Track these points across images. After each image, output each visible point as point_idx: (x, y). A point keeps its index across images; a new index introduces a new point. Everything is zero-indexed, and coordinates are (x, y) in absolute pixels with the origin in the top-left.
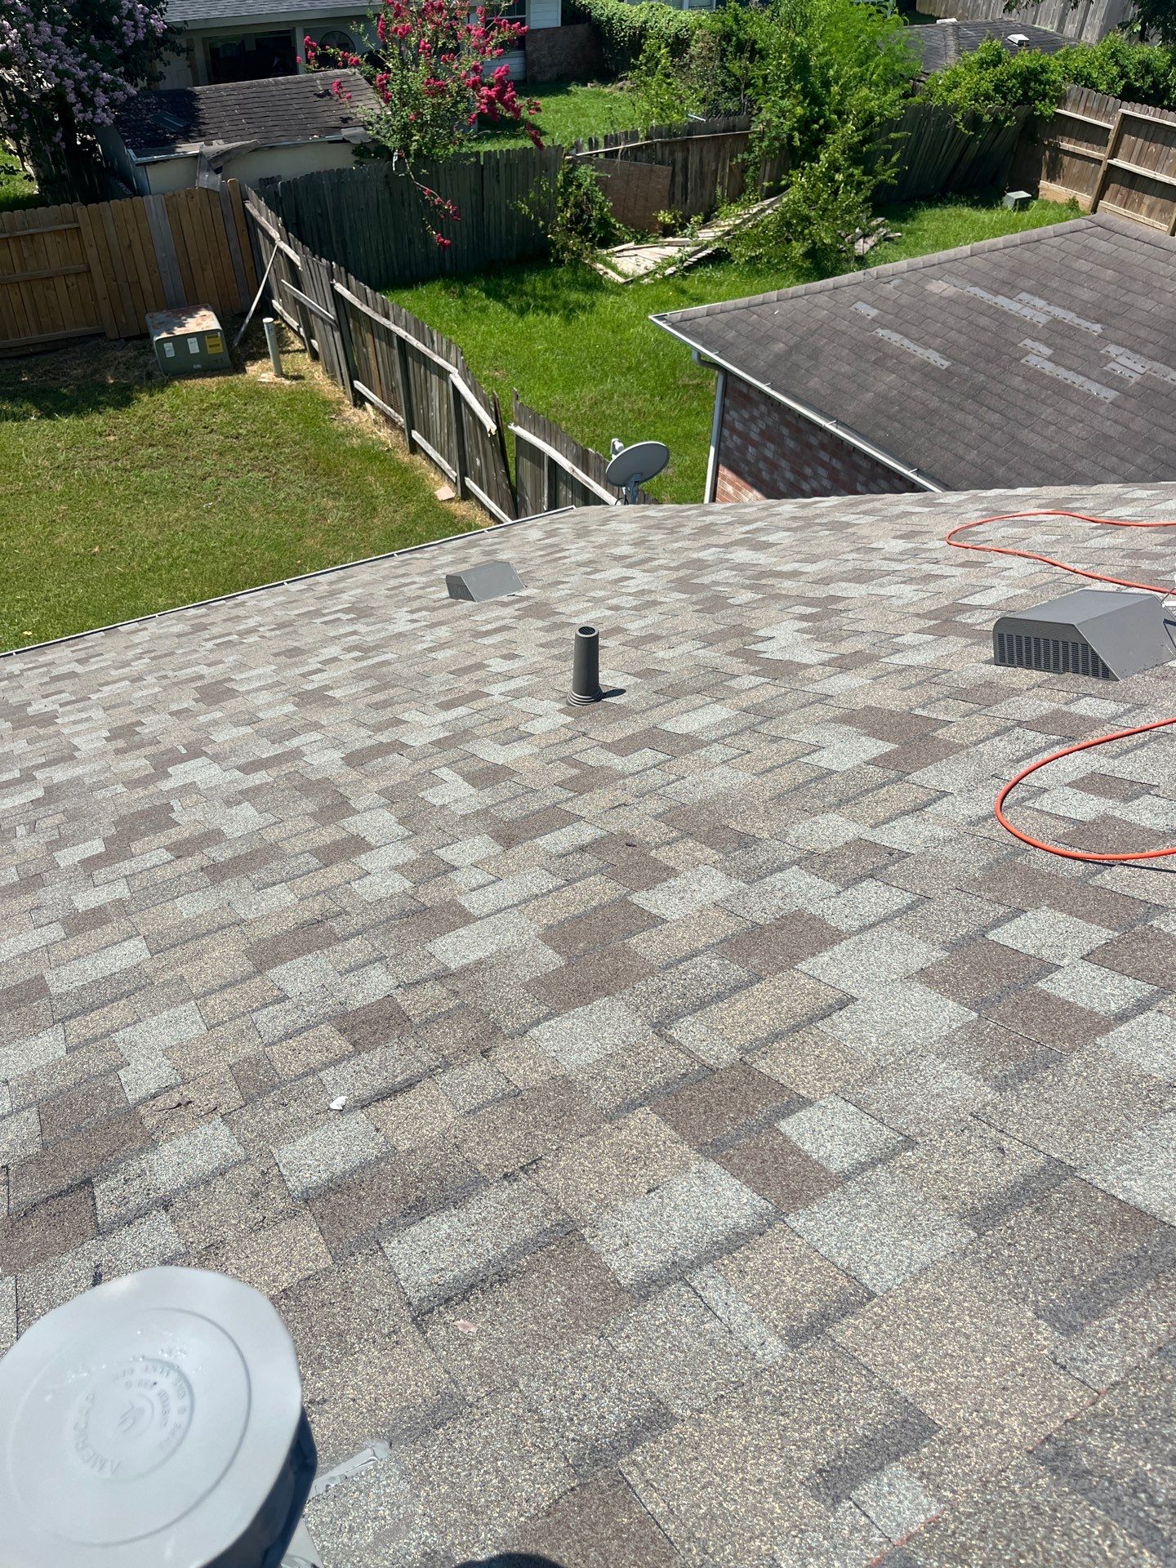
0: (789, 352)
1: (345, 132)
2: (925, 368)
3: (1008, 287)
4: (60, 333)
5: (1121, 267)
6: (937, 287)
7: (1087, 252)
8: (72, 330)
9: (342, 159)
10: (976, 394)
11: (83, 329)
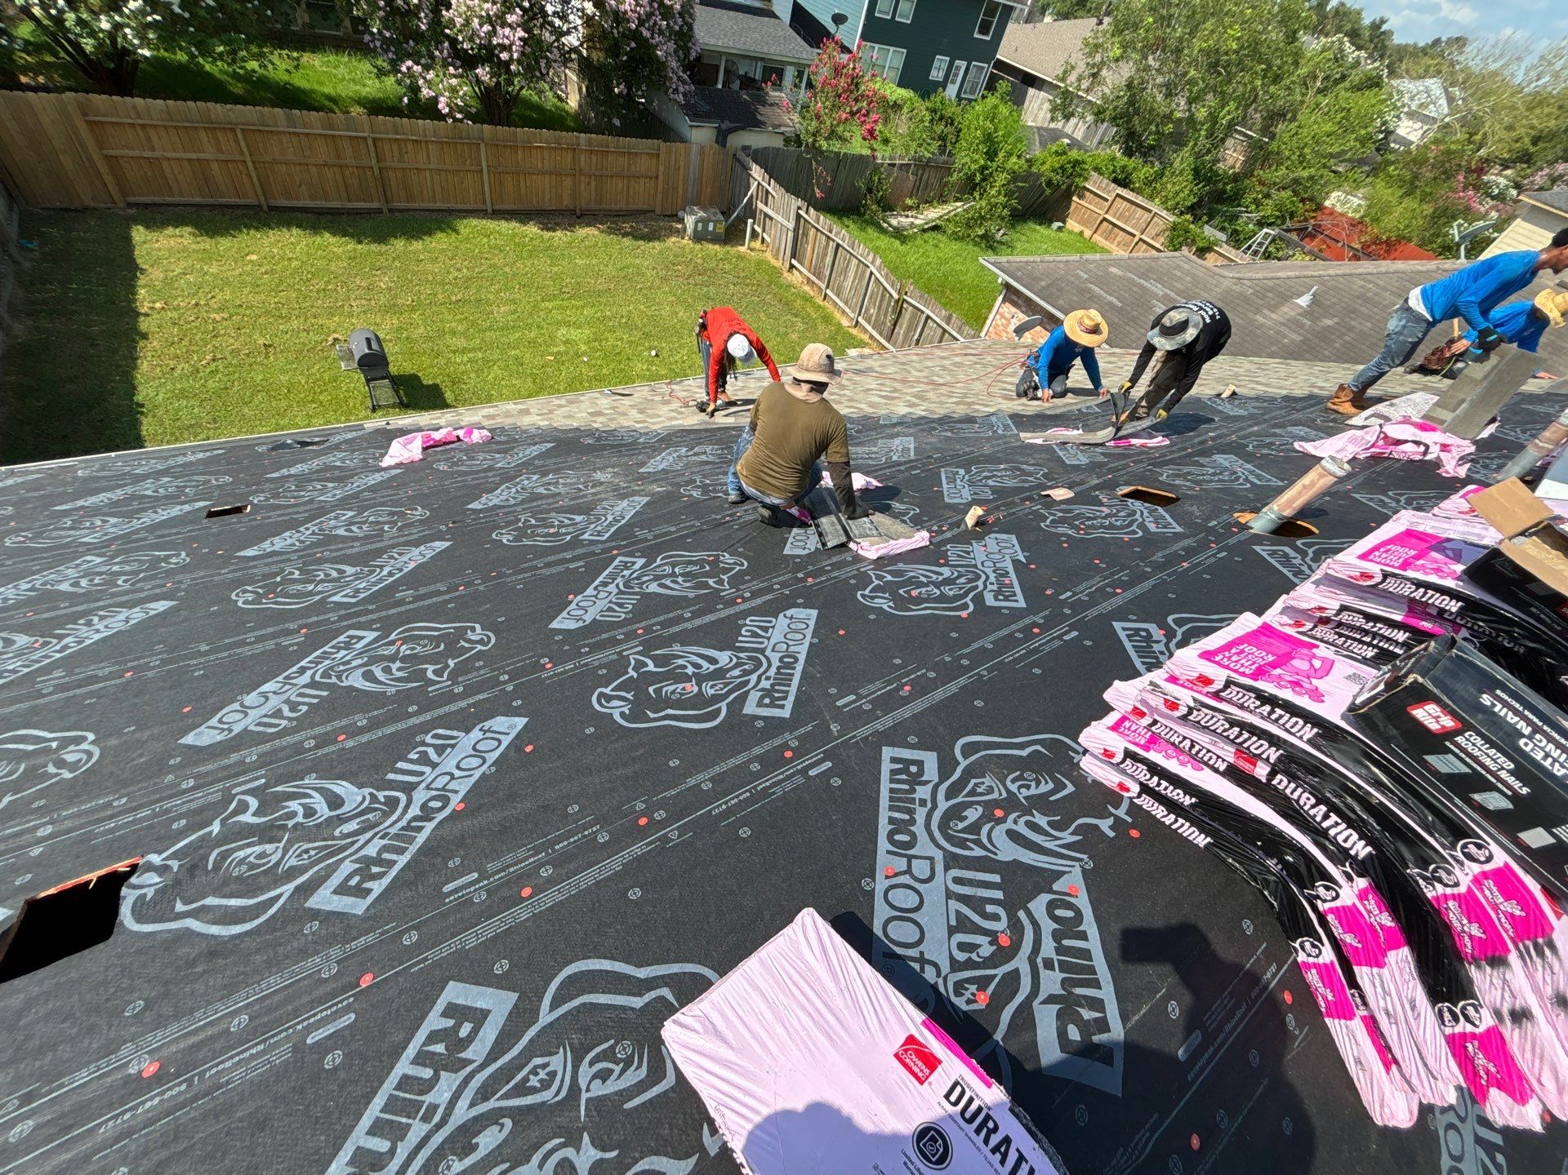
0: (1049, 285)
1: (782, 129)
2: (1110, 304)
3: (1145, 276)
4: (635, 207)
5: (1194, 276)
6: (1113, 270)
7: (1178, 267)
8: (640, 207)
9: (778, 143)
10: (1134, 319)
11: (645, 207)
